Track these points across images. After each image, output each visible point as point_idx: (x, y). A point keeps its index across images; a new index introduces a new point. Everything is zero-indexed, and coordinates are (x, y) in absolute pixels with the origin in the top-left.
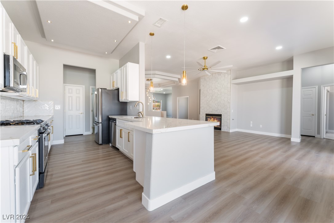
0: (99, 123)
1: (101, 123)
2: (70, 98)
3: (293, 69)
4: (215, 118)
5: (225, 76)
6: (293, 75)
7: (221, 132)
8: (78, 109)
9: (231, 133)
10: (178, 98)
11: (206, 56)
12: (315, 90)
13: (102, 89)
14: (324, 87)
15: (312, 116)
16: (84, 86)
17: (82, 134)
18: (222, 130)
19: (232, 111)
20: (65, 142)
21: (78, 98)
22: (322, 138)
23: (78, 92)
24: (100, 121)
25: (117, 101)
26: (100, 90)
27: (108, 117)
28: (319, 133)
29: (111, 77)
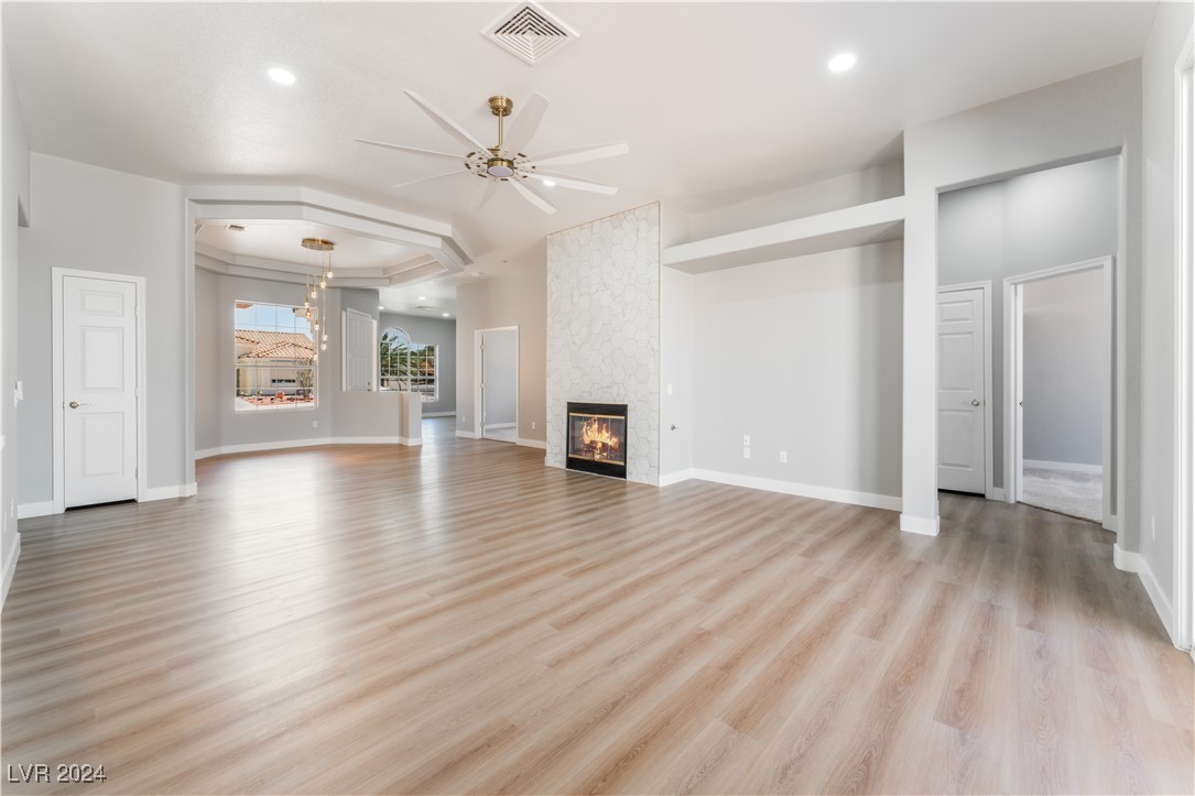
3: (902, 193)
4: (605, 420)
5: (638, 230)
6: (901, 223)
7: (624, 486)
9: (665, 489)
10: (477, 334)
11: (503, 93)
12: (981, 300)
14: (1016, 284)
15: (972, 408)
18: (630, 478)
19: (670, 393)
22: (1012, 501)
28: (999, 480)
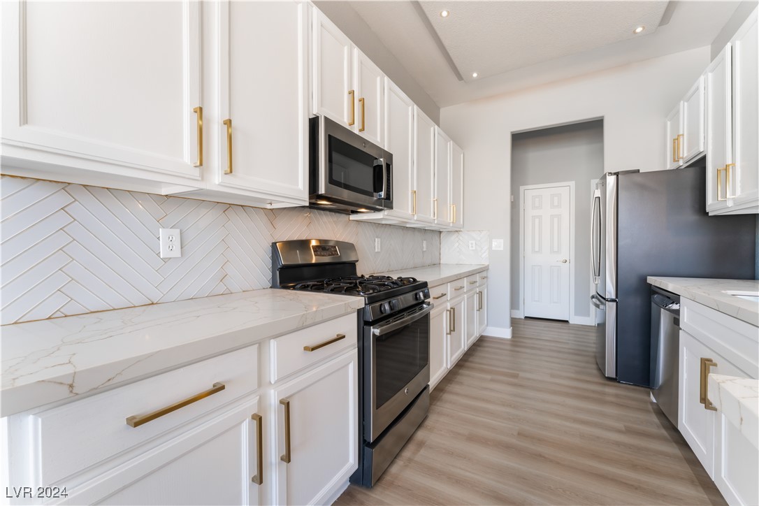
0: (604, 299)
1: (613, 300)
2: (537, 221)
8: (556, 249)
13: (617, 174)
16: (574, 182)
17: (567, 322)
20: (513, 337)
21: (556, 220)
23: (556, 203)
24: (611, 292)
25: (690, 217)
26: (611, 180)
27: (643, 279)
29: (669, 123)
